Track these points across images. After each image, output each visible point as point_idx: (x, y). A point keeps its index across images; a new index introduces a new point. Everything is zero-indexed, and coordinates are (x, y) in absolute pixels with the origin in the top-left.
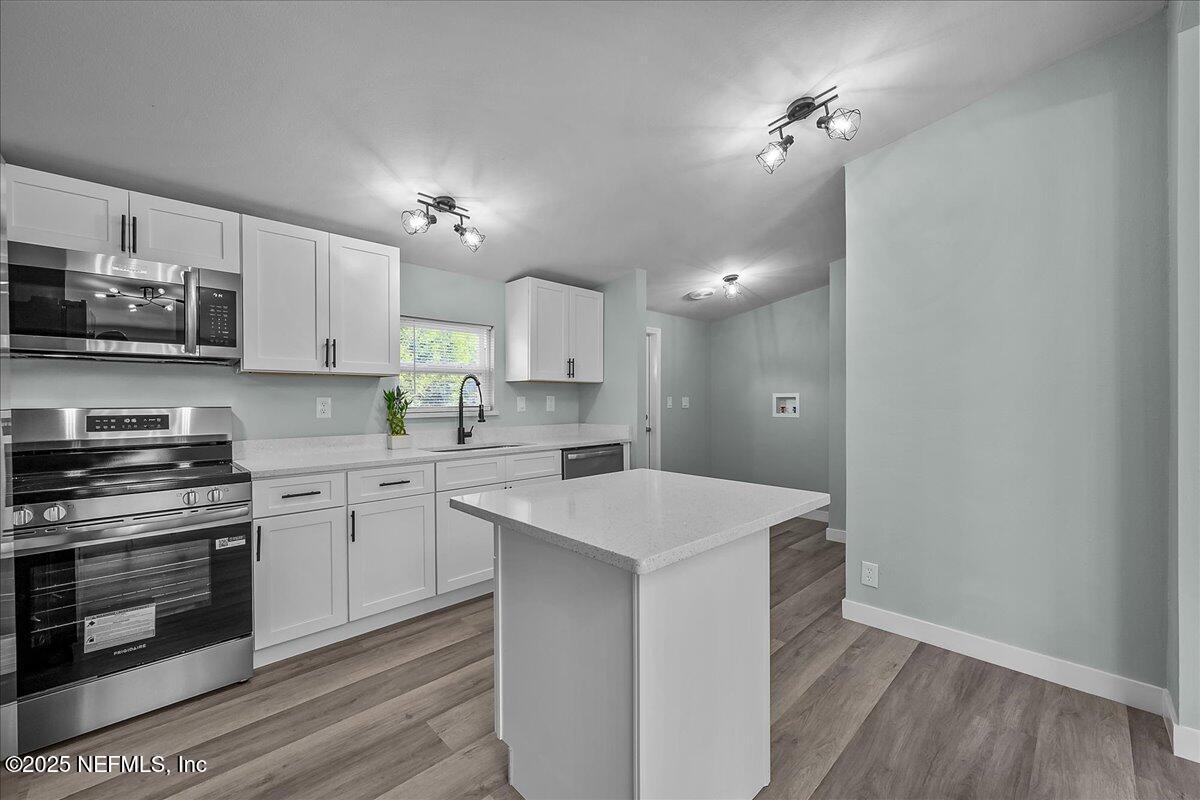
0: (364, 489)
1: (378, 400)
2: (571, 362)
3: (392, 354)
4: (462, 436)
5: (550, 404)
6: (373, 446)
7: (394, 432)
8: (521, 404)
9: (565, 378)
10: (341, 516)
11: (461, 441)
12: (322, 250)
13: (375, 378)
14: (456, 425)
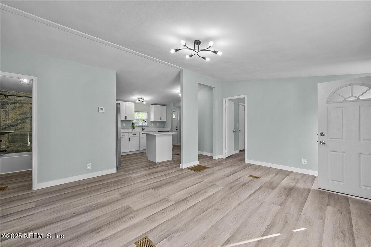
0: (131, 135)
1: (131, 123)
2: (161, 118)
3: (133, 117)
4: (143, 129)
5: (158, 125)
6: (130, 130)
7: (133, 129)
8: (153, 124)
9: (160, 120)
10: (128, 138)
11: (143, 130)
12: (125, 104)
13: (130, 121)
14: (142, 127)
